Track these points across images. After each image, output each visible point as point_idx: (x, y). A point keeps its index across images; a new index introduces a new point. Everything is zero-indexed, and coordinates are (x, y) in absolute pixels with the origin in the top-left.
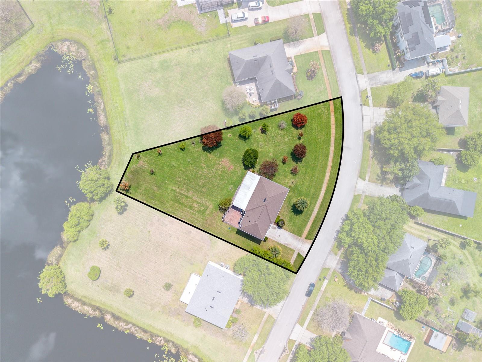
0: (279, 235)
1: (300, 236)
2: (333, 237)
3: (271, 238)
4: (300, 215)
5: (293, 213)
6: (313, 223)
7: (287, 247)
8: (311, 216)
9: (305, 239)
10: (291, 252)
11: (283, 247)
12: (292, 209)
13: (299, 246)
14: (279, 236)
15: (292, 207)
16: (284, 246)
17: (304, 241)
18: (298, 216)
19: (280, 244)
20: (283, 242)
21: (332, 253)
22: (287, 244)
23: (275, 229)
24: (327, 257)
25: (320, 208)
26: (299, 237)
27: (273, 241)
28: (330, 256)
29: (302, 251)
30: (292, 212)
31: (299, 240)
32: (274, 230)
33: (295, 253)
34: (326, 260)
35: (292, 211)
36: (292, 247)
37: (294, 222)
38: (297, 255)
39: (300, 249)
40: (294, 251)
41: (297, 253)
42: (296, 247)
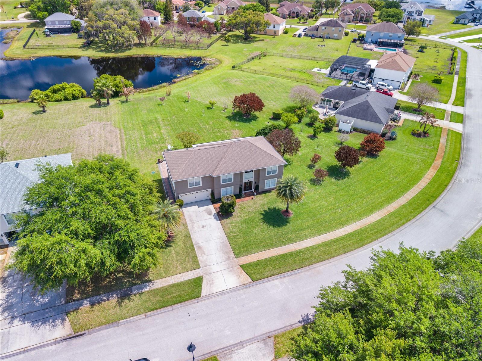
0: (205, 224)
1: (237, 255)
2: (304, 312)
4: (272, 227)
5: (262, 217)
6: (283, 257)
7: (194, 250)
8: (289, 243)
9: (240, 266)
10: (188, 265)
11: (188, 244)
12: (265, 211)
13: (215, 268)
14: (203, 227)
15: (269, 209)
16: (192, 245)
17: (236, 268)
18: (265, 225)
19: (188, 237)
20: (196, 238)
21: (270, 342)
22: (200, 247)
23: (210, 214)
24: (250, 341)
25: (319, 246)
26: (233, 255)
28: (261, 345)
29: (211, 282)
30: (262, 214)
31: (229, 258)
32: (206, 213)
33: (199, 271)
34: (241, 344)
35: (263, 212)
36: (201, 258)
37: (248, 228)
38: (193, 277)
39: (210, 273)
40: (198, 267)
41: (199, 276)
42: (209, 264)
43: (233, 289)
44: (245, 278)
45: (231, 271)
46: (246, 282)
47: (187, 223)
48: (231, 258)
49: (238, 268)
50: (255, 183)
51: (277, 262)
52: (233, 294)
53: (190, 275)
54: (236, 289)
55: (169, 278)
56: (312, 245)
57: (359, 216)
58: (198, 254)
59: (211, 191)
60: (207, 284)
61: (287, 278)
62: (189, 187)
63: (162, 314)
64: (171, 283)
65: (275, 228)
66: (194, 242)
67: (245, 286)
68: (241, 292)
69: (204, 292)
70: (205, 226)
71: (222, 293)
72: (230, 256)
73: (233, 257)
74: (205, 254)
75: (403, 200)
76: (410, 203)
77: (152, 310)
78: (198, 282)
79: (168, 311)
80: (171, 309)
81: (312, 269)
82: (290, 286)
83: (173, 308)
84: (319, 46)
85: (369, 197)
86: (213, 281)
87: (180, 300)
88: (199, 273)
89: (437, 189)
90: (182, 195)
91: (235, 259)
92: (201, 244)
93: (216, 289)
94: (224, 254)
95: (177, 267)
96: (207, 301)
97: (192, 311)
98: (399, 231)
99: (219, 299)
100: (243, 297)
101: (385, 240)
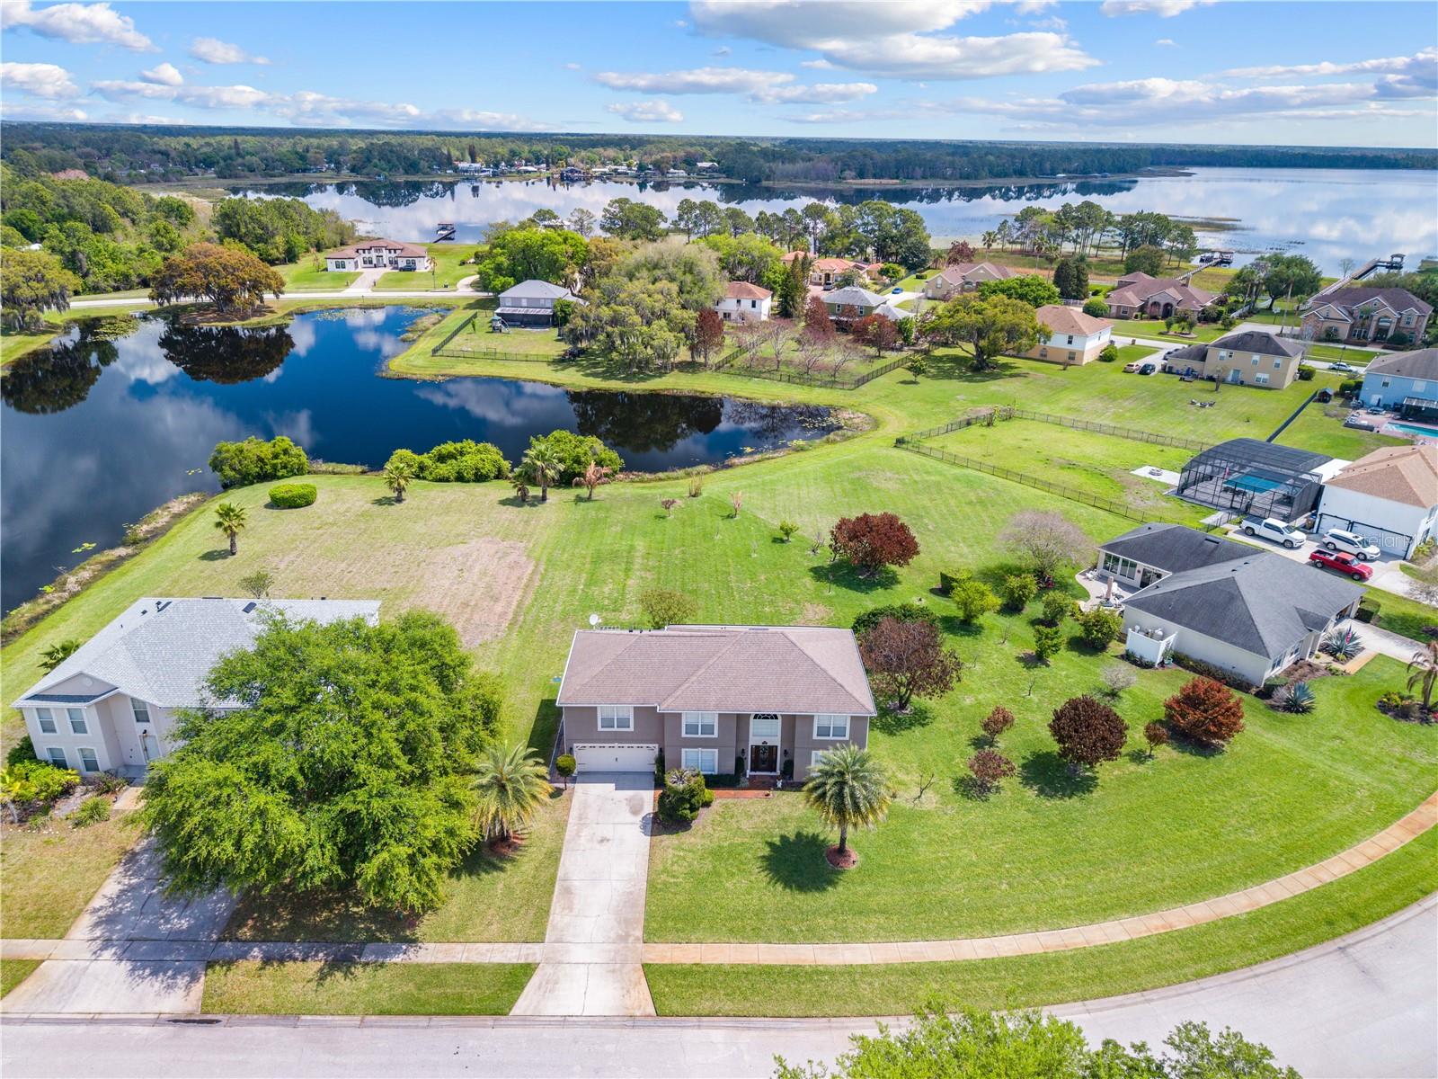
0: (610, 835)
1: (650, 936)
3: (574, 813)
4: (779, 887)
5: (766, 851)
6: (767, 972)
7: (550, 893)
8: (807, 940)
9: (645, 966)
10: (520, 926)
11: (544, 876)
12: (783, 838)
13: (578, 953)
14: (602, 841)
15: (799, 835)
16: (552, 880)
17: (629, 967)
18: (763, 877)
19: (554, 856)
20: (572, 865)
22: (567, 891)
23: (637, 812)
25: (889, 969)
26: (639, 933)
27: (561, 826)
29: (551, 986)
30: (771, 844)
31: (623, 938)
32: (628, 808)
33: (536, 947)
35: (777, 840)
36: (557, 917)
37: (715, 872)
38: (515, 961)
39: (560, 963)
40: (540, 939)
41: (530, 961)
42: (569, 939)
43: (597, 1019)
44: (642, 1001)
45: (614, 971)
46: (638, 1013)
47: (570, 820)
48: (631, 939)
49: (635, 970)
50: (785, 752)
51: (746, 983)
52: (590, 1031)
53: (510, 954)
54: (604, 1022)
55: (459, 947)
56: (870, 962)
57: (1061, 915)
58: (556, 906)
59: (657, 750)
60: (539, 988)
61: (753, 1033)
62: (600, 729)
63: (400, 1030)
64: (455, 960)
65: (788, 890)
66: (560, 874)
67: (631, 1021)
68: (612, 1033)
69: (522, 1006)
70: (608, 840)
71: (565, 1021)
72: (632, 933)
73: (637, 939)
74: (571, 911)
75: (1238, 903)
76: (1255, 919)
77: (382, 1013)
78: (517, 977)
79: (417, 1027)
80: (426, 1024)
81: (837, 1028)
82: (747, 1057)
83: (431, 1024)
84: (1193, 403)
85: (1122, 868)
86: (556, 983)
87: (456, 1008)
88: (534, 954)
89: (1385, 896)
90: (581, 745)
91: (640, 945)
92: (576, 883)
93: (553, 1008)
94: (619, 923)
95: (490, 924)
96: (519, 1031)
97: (471, 1043)
98: (1174, 993)
99: (547, 1033)
100: (610, 1048)
101: (1108, 1009)
